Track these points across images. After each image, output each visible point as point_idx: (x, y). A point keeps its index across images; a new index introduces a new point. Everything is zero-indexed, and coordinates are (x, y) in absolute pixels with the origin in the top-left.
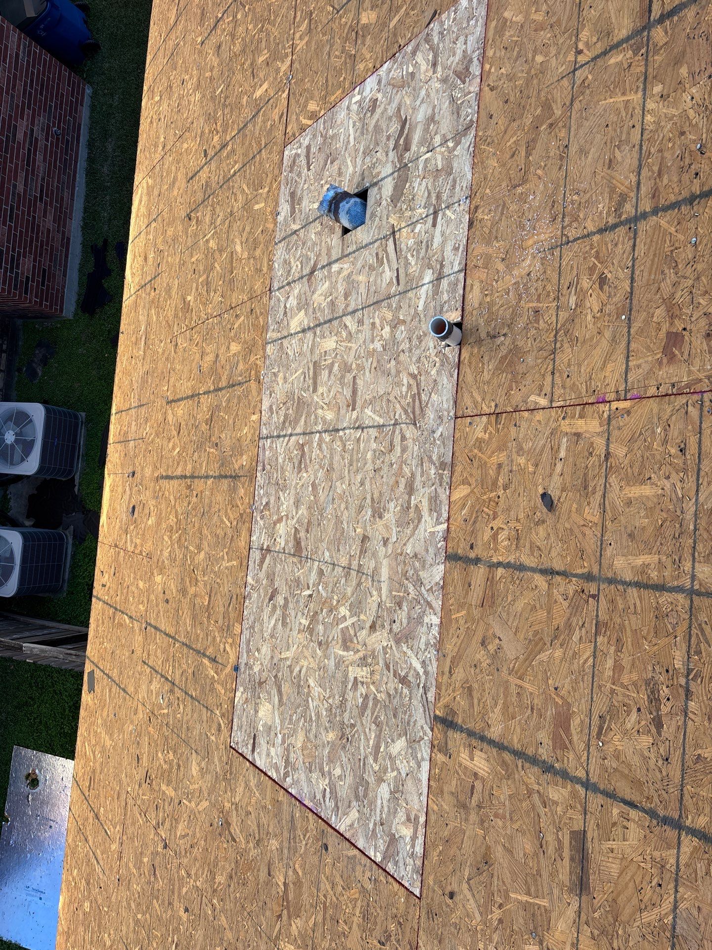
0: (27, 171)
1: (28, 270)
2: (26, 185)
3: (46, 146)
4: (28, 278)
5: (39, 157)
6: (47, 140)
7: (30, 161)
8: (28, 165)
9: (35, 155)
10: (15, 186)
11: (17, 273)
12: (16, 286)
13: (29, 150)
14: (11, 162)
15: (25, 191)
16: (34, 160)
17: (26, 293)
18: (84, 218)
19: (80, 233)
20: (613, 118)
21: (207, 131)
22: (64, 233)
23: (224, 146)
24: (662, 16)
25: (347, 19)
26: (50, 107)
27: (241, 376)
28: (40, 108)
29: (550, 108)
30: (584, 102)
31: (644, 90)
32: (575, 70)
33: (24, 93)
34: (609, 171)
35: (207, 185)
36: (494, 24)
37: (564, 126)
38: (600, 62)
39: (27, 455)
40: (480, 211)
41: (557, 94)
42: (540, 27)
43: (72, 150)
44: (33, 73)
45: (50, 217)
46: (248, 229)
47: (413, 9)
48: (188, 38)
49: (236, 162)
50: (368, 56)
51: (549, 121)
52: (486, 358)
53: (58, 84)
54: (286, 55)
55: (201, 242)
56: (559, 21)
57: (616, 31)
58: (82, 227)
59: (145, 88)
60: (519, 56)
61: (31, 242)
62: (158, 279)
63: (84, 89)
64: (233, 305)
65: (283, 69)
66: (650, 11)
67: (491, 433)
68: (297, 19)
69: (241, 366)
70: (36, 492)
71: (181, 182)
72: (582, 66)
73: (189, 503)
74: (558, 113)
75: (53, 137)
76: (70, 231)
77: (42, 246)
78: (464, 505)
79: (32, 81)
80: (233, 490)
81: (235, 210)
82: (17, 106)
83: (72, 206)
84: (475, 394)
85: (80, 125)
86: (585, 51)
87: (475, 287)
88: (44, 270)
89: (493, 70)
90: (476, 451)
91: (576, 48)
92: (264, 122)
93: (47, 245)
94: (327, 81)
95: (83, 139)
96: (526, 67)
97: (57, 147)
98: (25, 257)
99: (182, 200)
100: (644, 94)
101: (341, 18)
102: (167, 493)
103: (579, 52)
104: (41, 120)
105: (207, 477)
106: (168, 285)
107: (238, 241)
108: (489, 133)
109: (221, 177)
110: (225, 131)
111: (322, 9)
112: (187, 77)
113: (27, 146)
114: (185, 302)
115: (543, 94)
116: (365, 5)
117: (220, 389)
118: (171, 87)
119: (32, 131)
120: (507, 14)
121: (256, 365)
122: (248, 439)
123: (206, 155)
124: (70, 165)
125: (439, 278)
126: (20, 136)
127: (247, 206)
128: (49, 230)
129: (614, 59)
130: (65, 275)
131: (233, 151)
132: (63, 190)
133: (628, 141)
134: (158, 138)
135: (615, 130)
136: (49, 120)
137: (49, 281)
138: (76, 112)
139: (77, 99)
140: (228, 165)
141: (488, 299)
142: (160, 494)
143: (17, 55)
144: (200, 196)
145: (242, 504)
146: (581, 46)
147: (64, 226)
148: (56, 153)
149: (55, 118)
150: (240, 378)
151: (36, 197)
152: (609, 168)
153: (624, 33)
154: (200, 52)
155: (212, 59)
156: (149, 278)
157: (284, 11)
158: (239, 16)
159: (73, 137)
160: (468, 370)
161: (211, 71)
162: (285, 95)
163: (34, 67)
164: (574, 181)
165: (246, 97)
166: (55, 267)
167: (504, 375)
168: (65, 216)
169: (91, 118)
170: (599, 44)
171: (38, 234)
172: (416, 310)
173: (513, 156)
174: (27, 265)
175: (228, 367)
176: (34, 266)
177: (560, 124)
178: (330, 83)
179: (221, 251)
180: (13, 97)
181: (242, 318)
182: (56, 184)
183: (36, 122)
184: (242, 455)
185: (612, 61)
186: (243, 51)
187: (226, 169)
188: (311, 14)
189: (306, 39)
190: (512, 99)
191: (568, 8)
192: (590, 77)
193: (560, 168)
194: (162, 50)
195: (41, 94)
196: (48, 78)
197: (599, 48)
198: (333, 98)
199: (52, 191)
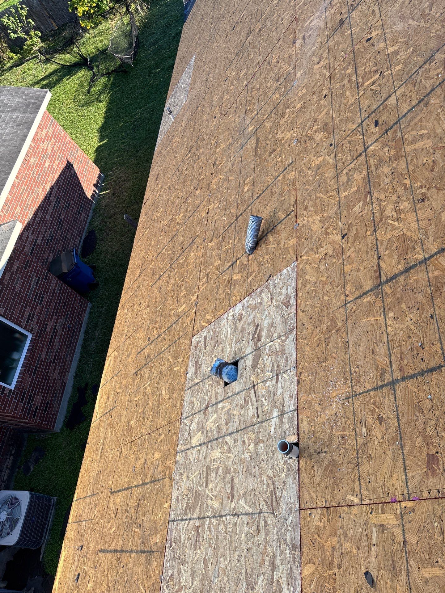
0: (49, 347)
1: (38, 403)
2: (47, 355)
3: (62, 333)
4: (37, 407)
5: (57, 339)
6: (63, 331)
7: (51, 342)
8: (50, 344)
9: (55, 339)
10: (40, 356)
11: (31, 405)
12: (29, 413)
13: (52, 336)
14: (41, 343)
15: (46, 358)
16: (54, 341)
17: (34, 417)
18: (76, 372)
19: (72, 380)
20: (370, 328)
21: (151, 328)
22: (63, 380)
23: (159, 336)
24: (387, 280)
25: (226, 277)
26: (68, 314)
27: (160, 475)
28: (62, 315)
29: (335, 322)
30: (353, 320)
31: (385, 315)
32: (346, 304)
33: (55, 308)
34: (373, 356)
35: (148, 356)
36: (301, 281)
37: (344, 331)
38: (358, 300)
39: (12, 531)
40: (303, 375)
41: (338, 315)
42: (324, 284)
43: (76, 335)
44: (61, 298)
45: (57, 372)
46: (170, 381)
47: (259, 274)
48: (145, 283)
49: (165, 344)
50: (237, 294)
51: (336, 329)
52: (316, 467)
53: (74, 303)
54: (195, 293)
55: (142, 388)
56: (334, 281)
57: (365, 286)
58: (74, 377)
59: (120, 306)
60: (315, 297)
61: (44, 386)
62: (115, 410)
63: (87, 305)
64: (158, 428)
65: (193, 299)
66: (380, 278)
67: (324, 522)
68: (201, 277)
69: (160, 468)
70: (12, 559)
71: (134, 354)
72: (349, 302)
73: (117, 573)
74: (340, 324)
75: (66, 329)
76: (67, 379)
77: (49, 389)
78: (312, 581)
79: (60, 302)
80: (148, 562)
81: (163, 370)
82: (50, 314)
83: (71, 365)
84: (311, 492)
85: (82, 322)
86: (350, 295)
87: (304, 421)
88: (48, 403)
89: (302, 303)
90: (316, 536)
91: (345, 294)
92: (182, 324)
93: (52, 388)
94: (216, 305)
95: (83, 330)
96: (320, 302)
97: (68, 334)
98: (38, 395)
99: (133, 364)
100: (385, 317)
101: (223, 276)
102: (103, 564)
103: (347, 296)
104: (62, 321)
105: (131, 552)
106: (120, 414)
107: (164, 389)
108: (304, 333)
109: (156, 352)
110: (160, 328)
111: (213, 273)
112: (142, 301)
113: (51, 334)
114: (129, 425)
115: (330, 315)
116: (235, 271)
117: (146, 484)
118: (133, 306)
119: (55, 326)
120: (307, 277)
121: (170, 467)
122: (162, 522)
123: (149, 340)
124: (73, 343)
125: (282, 414)
126: (48, 329)
127: (170, 368)
128: (55, 379)
129: (366, 300)
130: (59, 405)
131: (164, 338)
132: (67, 357)
133: (380, 340)
134: (124, 331)
135: (373, 335)
136: (66, 321)
137: (49, 409)
138: (81, 316)
139: (83, 309)
140: (161, 345)
141: (313, 428)
142: (98, 565)
143: (54, 290)
144: (143, 362)
145: (154, 575)
146: (347, 293)
147: (64, 377)
148: (67, 337)
149: (69, 319)
150: (159, 476)
151: (51, 361)
152: (373, 354)
153: (369, 287)
154: (151, 290)
155: (157, 293)
156: (109, 409)
157: (194, 273)
158: (172, 274)
159: (77, 328)
160: (305, 475)
161: (156, 299)
162: (194, 311)
163: (62, 295)
164: (354, 361)
165: (173, 312)
166: (54, 400)
167: (329, 479)
168: (66, 371)
169: (89, 318)
170: (357, 292)
171: (48, 381)
172: (269, 434)
173: (318, 345)
174: (38, 399)
175: (152, 468)
176: (42, 400)
177: (342, 330)
178: (217, 306)
179: (153, 394)
180: (48, 310)
181: (163, 436)
182: (63, 353)
183: (59, 322)
184: (156, 534)
185: (365, 300)
186: (173, 290)
187: (159, 348)
188: (208, 274)
189: (205, 285)
190: (314, 317)
191: (338, 275)
192: (354, 308)
193: (345, 353)
194: (131, 288)
195: (64, 308)
196: (69, 300)
197: (357, 294)
198: (219, 313)
199: (61, 357)
